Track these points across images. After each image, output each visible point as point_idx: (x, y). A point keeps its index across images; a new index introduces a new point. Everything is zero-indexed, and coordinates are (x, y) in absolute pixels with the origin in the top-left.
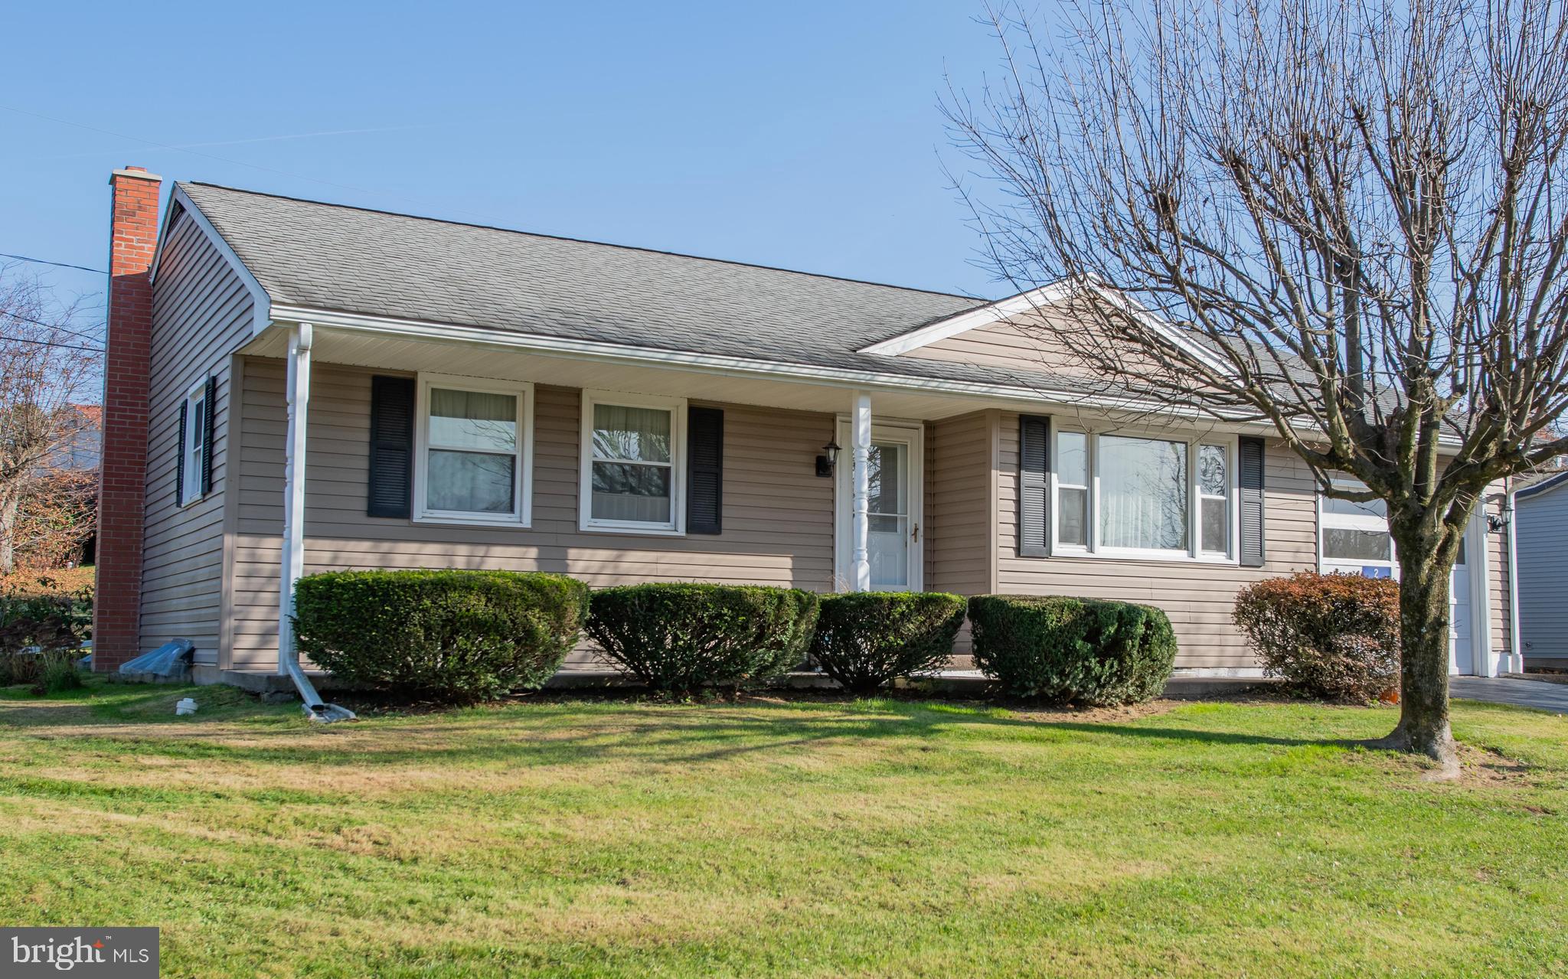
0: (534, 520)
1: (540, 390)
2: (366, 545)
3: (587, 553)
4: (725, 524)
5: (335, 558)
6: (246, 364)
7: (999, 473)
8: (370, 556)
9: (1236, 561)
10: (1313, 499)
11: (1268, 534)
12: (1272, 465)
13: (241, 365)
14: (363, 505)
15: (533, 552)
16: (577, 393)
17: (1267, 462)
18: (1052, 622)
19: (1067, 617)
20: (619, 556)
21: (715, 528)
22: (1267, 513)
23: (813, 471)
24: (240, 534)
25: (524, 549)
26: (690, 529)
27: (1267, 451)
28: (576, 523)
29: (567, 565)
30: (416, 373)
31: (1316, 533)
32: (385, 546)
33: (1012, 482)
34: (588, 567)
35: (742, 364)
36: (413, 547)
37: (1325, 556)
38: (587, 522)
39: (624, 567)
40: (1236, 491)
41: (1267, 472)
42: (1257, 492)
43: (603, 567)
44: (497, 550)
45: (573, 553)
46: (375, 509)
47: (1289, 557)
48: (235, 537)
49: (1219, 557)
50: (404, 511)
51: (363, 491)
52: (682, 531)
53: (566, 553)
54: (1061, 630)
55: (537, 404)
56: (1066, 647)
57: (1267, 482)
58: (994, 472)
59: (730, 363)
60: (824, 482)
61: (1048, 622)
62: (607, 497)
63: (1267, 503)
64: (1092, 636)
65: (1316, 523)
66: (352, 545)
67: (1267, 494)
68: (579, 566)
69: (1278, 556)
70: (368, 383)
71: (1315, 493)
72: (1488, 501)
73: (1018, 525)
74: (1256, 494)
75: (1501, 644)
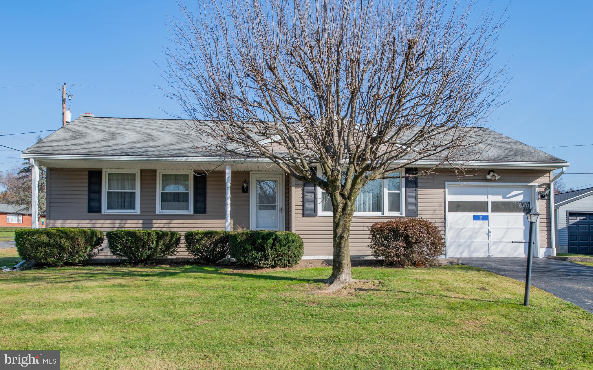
0: (141, 212)
1: (142, 171)
2: (87, 221)
3: (159, 221)
4: (207, 210)
5: (78, 225)
6: (50, 170)
7: (295, 188)
8: (89, 224)
9: (404, 215)
10: (443, 190)
11: (419, 205)
13: (49, 170)
14: (86, 209)
15: (141, 222)
16: (155, 171)
18: (239, 239)
19: (244, 237)
20: (170, 222)
21: (204, 212)
22: (419, 197)
23: (241, 191)
24: (50, 219)
25: (138, 221)
26: (196, 211)
28: (155, 212)
29: (152, 225)
30: (102, 169)
31: (445, 203)
32: (93, 221)
33: (300, 191)
34: (159, 226)
35: (175, 159)
36: (102, 221)
37: (449, 211)
38: (159, 211)
39: (172, 225)
40: (404, 190)
41: (419, 181)
42: (415, 189)
43: (164, 225)
44: (129, 221)
45: (154, 221)
46: (90, 211)
47: (431, 213)
48: (49, 221)
49: (397, 214)
50: (100, 211)
51: (86, 205)
52: (192, 213)
53: (152, 221)
54: (242, 242)
55: (141, 176)
56: (244, 247)
57: (419, 185)
58: (292, 188)
59: (170, 159)
60: (245, 194)
61: (238, 239)
62: (166, 203)
63: (419, 193)
64: (253, 243)
65: (445, 199)
66: (83, 221)
67: (418, 190)
68: (156, 225)
69: (425, 212)
70: (87, 173)
71: (444, 188)
72: (539, 186)
73: (303, 206)
74: (413, 190)
75: (546, 244)
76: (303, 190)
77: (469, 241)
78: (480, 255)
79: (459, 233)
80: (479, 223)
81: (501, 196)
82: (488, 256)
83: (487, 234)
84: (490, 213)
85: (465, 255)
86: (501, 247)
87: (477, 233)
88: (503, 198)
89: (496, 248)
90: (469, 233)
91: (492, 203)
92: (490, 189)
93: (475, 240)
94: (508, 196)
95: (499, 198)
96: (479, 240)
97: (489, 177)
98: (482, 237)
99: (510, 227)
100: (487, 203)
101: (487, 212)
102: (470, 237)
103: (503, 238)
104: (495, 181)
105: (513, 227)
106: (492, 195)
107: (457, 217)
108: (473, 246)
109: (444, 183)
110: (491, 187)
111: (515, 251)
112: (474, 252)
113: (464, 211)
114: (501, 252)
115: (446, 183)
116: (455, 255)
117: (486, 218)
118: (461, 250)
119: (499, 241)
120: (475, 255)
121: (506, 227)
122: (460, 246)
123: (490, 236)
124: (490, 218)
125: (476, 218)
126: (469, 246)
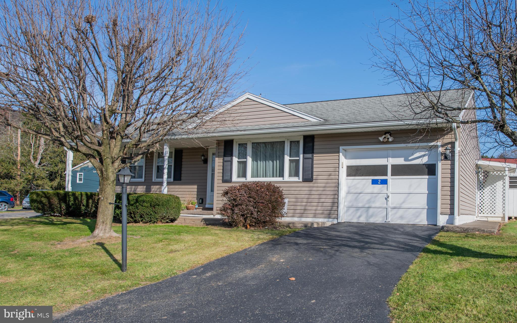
0: (145, 180)
3: (155, 187)
4: (182, 178)
7: (218, 158)
9: (301, 180)
10: (338, 155)
11: (315, 170)
12: (317, 144)
15: (145, 187)
17: (315, 143)
20: (161, 187)
21: (180, 180)
22: (315, 162)
23: (203, 163)
26: (174, 179)
27: (316, 140)
28: (152, 180)
29: (151, 189)
31: (339, 168)
37: (346, 176)
38: (154, 179)
40: (301, 156)
41: (315, 147)
42: (311, 155)
43: (158, 189)
44: (139, 187)
45: (152, 187)
47: (325, 177)
49: (295, 179)
52: (172, 180)
53: (151, 187)
57: (315, 151)
58: (216, 158)
60: (205, 165)
63: (315, 158)
65: (338, 164)
67: (314, 155)
68: (153, 189)
69: (320, 177)
71: (339, 152)
72: (442, 146)
73: (223, 173)
74: (309, 156)
75: (448, 211)
76: (223, 159)
77: (367, 206)
78: (377, 221)
79: (357, 196)
80: (378, 187)
81: (403, 159)
82: (386, 222)
83: (386, 199)
84: (389, 177)
85: (363, 220)
86: (401, 212)
87: (376, 197)
88: (405, 160)
89: (396, 213)
90: (368, 197)
91: (393, 166)
92: (390, 152)
93: (373, 205)
94: (410, 158)
95: (400, 161)
96: (377, 204)
97: (381, 139)
98: (380, 202)
99: (411, 191)
100: (386, 166)
101: (386, 175)
102: (369, 201)
103: (403, 202)
104: (388, 142)
105: (416, 191)
106: (392, 157)
107: (356, 182)
108: (371, 210)
109: (339, 148)
110: (392, 150)
111: (417, 217)
112: (372, 216)
113: (362, 175)
114: (401, 217)
115: (341, 147)
116: (352, 219)
117: (385, 182)
118: (358, 214)
119: (398, 206)
120: (372, 220)
121: (407, 191)
122: (358, 210)
123: (388, 201)
124: (390, 181)
125: (375, 182)
126: (367, 211)
